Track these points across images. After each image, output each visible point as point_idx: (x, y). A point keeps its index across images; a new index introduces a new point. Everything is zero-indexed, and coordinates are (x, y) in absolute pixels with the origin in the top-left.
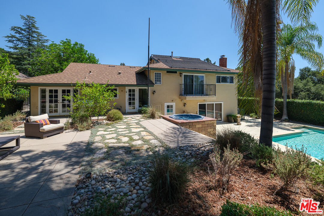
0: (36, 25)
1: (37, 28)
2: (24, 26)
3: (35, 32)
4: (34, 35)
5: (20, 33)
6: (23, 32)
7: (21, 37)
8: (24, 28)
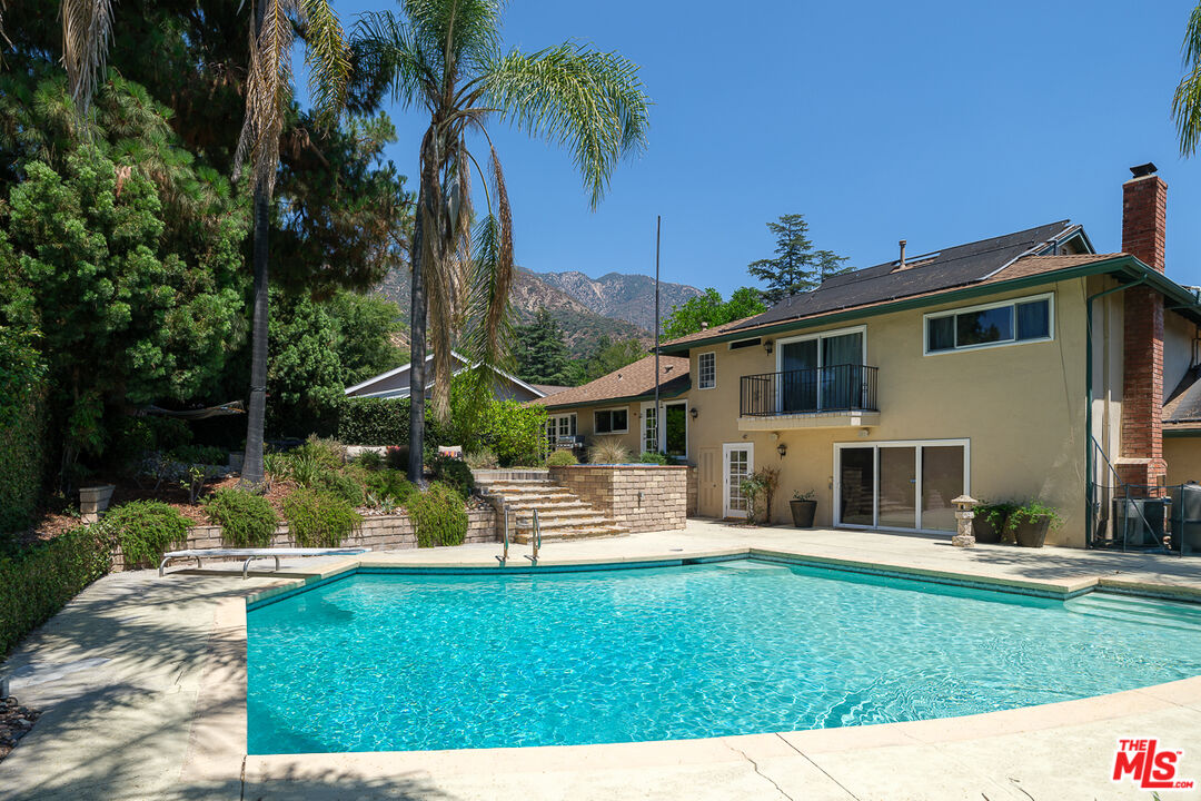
1: (807, 245)
2: (777, 251)
3: (804, 258)
5: (769, 276)
7: (772, 285)
8: (777, 257)
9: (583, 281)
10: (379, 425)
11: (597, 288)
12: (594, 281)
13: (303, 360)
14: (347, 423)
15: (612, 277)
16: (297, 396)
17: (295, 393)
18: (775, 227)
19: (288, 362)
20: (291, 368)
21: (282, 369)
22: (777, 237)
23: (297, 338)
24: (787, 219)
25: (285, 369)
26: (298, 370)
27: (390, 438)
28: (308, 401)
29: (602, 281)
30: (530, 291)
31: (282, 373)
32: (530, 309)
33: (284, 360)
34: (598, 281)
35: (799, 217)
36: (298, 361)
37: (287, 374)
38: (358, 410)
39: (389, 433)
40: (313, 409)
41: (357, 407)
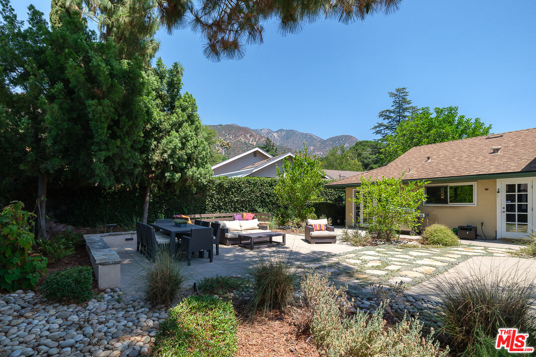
0: (408, 98)
1: (409, 103)
2: (393, 106)
3: (406, 109)
4: (407, 114)
5: (388, 118)
6: (392, 115)
7: (390, 122)
8: (392, 109)
9: (270, 132)
10: (235, 197)
11: (275, 135)
12: (274, 132)
13: (183, 144)
14: (212, 196)
15: (281, 130)
16: (178, 175)
17: (177, 172)
18: (392, 95)
19: (171, 146)
20: (174, 151)
21: (166, 152)
22: (393, 99)
23: (178, 126)
24: (398, 90)
25: (169, 152)
26: (180, 153)
27: (242, 207)
28: (186, 180)
29: (277, 132)
30: (251, 136)
31: (166, 155)
32: (251, 143)
33: (167, 144)
34: (276, 132)
35: (404, 89)
36: (180, 145)
37: (171, 156)
38: (220, 185)
39: (242, 202)
40: (190, 186)
41: (220, 184)
